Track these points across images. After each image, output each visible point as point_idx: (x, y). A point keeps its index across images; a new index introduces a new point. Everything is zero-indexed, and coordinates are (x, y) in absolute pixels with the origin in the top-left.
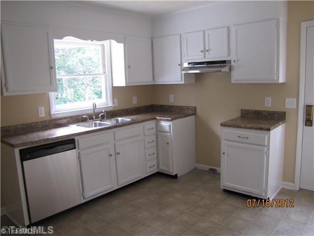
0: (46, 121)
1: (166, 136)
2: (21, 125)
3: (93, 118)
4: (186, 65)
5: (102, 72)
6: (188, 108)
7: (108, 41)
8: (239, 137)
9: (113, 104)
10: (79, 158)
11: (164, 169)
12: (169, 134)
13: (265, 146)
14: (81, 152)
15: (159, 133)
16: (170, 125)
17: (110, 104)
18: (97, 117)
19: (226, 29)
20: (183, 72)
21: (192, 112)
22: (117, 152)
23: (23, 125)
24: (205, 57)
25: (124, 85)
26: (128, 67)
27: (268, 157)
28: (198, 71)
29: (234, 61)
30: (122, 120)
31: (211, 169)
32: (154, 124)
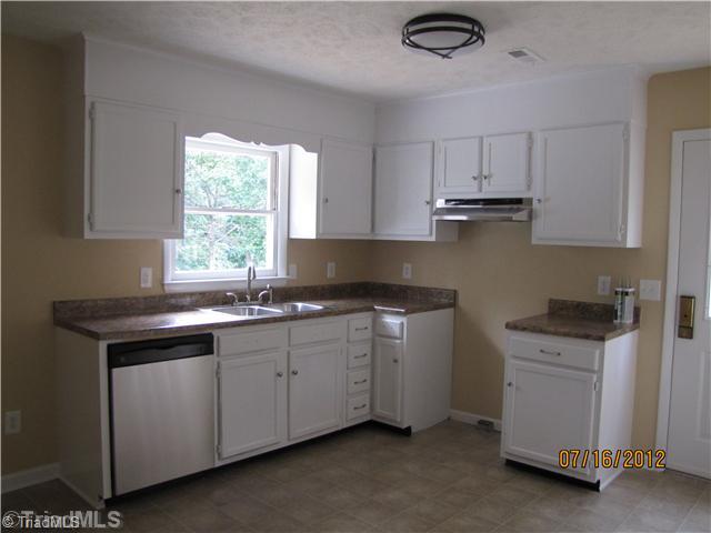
0: (154, 297)
1: (393, 347)
2: (106, 300)
3: (245, 300)
4: (440, 203)
5: (268, 209)
6: (440, 292)
7: (287, 146)
8: (542, 351)
9: (288, 274)
10: (217, 373)
11: (384, 413)
12: (398, 341)
13: (593, 372)
14: (223, 363)
15: (377, 338)
16: (402, 323)
17: (281, 274)
18: (254, 298)
19: (525, 136)
20: (435, 218)
21: (448, 300)
22: (291, 370)
23: (110, 300)
24: (480, 190)
25: (314, 237)
26: (324, 202)
27: (599, 394)
28: (464, 218)
29: (539, 200)
30: (303, 307)
31: (481, 422)
32: (370, 320)
